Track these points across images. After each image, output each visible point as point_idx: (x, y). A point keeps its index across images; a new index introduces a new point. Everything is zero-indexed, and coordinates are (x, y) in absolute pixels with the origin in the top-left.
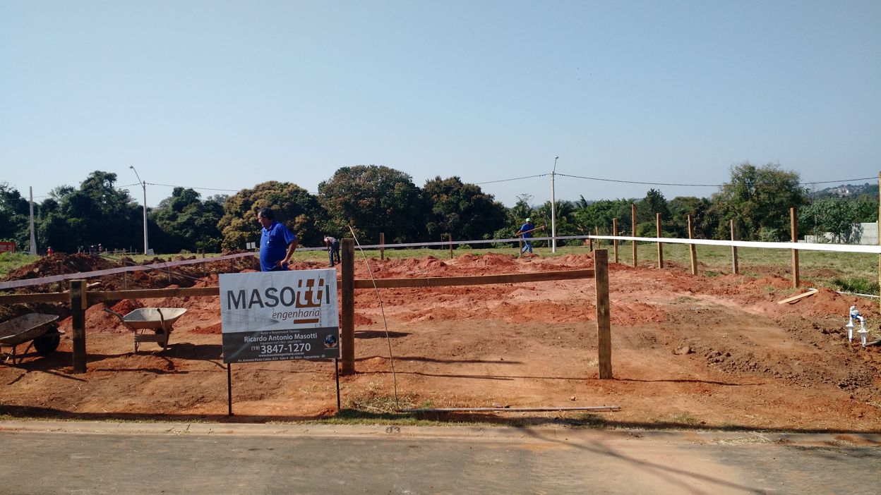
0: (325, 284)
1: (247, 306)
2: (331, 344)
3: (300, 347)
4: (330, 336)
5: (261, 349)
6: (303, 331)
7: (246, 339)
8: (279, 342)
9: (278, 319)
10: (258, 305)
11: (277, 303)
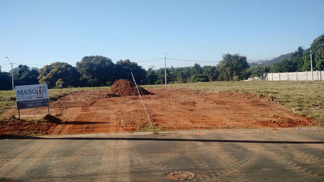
0: (44, 88)
1: (23, 94)
2: (47, 103)
3: (38, 104)
4: (46, 101)
5: (27, 105)
6: (39, 100)
7: (23, 103)
8: (32, 103)
9: (32, 97)
10: (26, 94)
11: (31, 93)
